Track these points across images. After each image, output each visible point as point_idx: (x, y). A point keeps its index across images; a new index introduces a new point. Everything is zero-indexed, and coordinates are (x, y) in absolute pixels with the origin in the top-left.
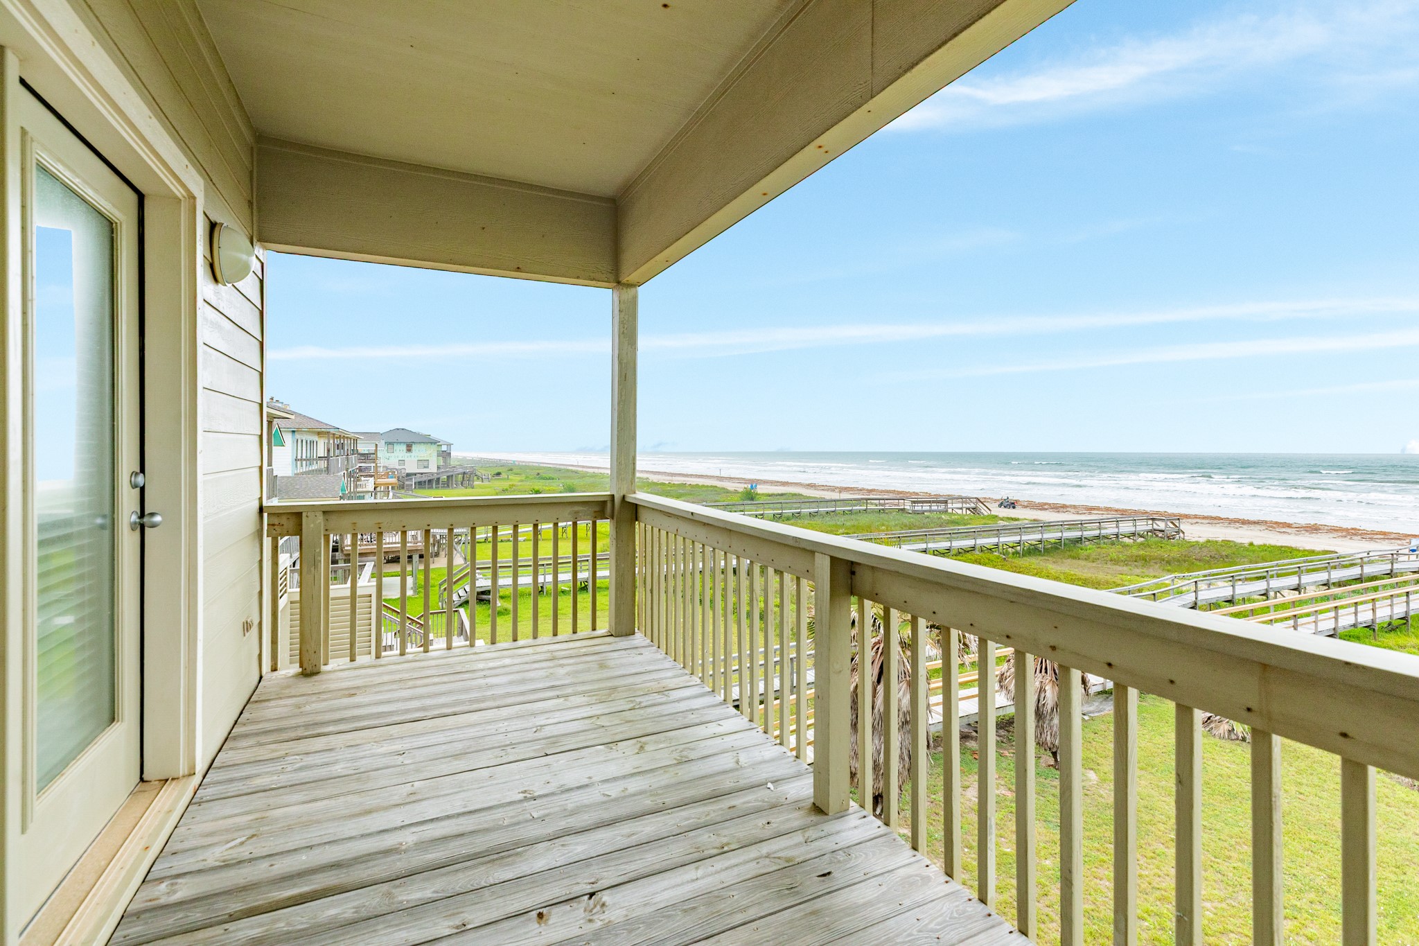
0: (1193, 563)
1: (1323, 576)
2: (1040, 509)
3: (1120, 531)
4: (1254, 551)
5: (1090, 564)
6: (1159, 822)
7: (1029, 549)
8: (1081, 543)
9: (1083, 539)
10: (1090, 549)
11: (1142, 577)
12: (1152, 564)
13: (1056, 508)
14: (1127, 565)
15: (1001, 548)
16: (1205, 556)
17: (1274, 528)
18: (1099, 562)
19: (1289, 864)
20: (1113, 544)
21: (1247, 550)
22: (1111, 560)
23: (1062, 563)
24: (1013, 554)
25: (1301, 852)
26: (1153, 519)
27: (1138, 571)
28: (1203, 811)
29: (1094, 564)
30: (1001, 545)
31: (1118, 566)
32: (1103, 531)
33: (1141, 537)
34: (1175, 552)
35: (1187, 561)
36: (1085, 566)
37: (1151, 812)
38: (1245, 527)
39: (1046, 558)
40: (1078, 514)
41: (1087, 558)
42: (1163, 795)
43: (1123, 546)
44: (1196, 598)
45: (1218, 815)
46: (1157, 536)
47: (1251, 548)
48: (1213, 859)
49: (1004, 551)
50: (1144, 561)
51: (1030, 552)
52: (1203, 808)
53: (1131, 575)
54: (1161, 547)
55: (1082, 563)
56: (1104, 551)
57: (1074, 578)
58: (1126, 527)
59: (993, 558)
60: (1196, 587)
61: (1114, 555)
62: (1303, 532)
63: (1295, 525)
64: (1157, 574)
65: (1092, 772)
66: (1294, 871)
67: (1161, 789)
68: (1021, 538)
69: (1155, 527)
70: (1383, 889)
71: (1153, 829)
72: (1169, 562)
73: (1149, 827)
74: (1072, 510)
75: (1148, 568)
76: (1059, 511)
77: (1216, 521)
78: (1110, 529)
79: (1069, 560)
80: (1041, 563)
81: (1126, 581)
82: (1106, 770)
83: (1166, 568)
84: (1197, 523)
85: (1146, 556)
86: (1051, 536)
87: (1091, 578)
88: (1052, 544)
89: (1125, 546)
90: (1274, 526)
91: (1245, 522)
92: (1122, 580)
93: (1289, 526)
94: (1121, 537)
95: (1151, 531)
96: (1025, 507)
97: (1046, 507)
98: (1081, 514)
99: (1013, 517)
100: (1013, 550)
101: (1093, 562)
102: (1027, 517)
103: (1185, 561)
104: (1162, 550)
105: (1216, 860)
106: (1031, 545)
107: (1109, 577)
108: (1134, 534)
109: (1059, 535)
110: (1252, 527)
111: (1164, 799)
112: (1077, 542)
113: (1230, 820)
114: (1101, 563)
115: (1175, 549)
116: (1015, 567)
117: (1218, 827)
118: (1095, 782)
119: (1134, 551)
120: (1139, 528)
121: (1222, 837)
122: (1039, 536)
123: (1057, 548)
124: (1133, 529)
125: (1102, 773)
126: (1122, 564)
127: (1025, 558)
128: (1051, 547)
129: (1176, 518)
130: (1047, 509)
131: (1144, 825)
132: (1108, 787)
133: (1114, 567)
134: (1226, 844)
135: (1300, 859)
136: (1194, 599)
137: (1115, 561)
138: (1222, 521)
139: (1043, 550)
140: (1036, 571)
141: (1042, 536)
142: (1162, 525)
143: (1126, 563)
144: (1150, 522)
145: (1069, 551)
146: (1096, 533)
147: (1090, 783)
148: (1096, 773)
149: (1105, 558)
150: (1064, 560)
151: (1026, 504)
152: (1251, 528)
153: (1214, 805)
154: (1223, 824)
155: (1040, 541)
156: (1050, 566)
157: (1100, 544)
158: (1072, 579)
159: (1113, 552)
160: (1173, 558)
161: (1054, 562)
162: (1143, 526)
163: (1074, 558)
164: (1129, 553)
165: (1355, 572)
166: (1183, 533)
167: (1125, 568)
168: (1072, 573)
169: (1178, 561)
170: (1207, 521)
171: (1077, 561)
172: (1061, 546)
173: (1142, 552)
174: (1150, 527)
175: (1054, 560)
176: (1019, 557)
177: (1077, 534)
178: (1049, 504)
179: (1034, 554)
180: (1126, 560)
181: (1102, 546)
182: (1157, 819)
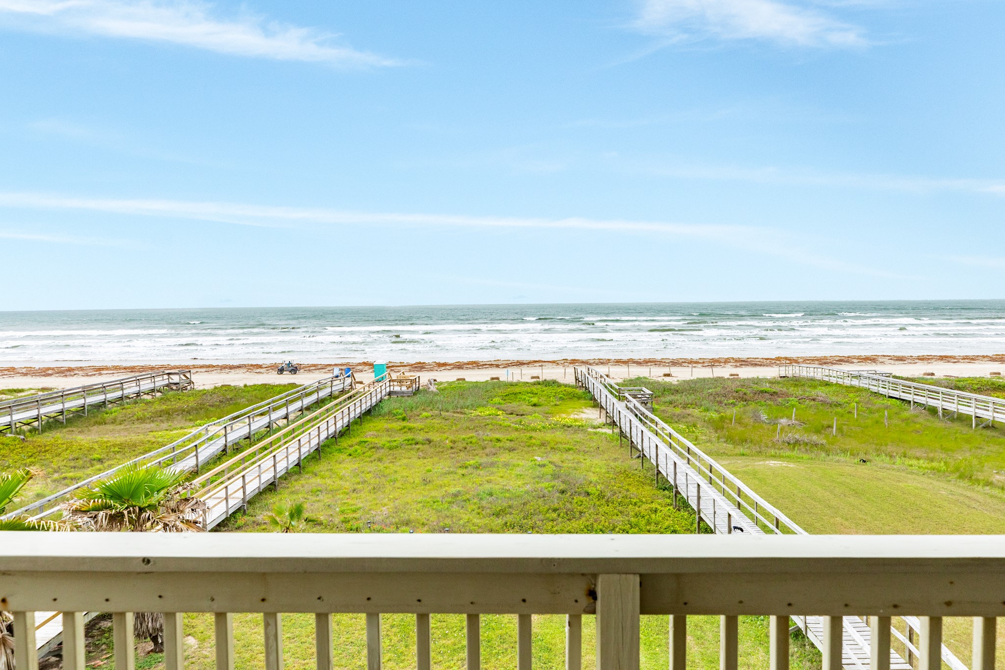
0: (207, 409)
1: (298, 405)
2: (44, 375)
3: (141, 388)
4: (248, 392)
5: (119, 427)
6: (258, 654)
7: (48, 422)
8: (105, 407)
9: (107, 403)
10: (115, 412)
11: (171, 430)
12: (175, 416)
13: (62, 372)
14: (153, 421)
15: (14, 427)
16: (216, 401)
17: (252, 370)
18: (126, 423)
19: (347, 636)
20: (136, 403)
21: (244, 391)
22: (138, 419)
23: (89, 431)
24: (30, 431)
25: (350, 622)
26: (169, 374)
27: (165, 425)
28: (284, 626)
29: (122, 427)
30: (13, 423)
31: (145, 424)
32: (125, 392)
33: (158, 391)
34: (192, 402)
35: (203, 408)
36: (113, 429)
37: (250, 648)
38: (232, 371)
39: (71, 429)
40: (88, 376)
41: (114, 421)
42: (253, 627)
43: (146, 404)
44: (226, 441)
45: (294, 624)
46: (172, 389)
47: (246, 389)
48: (303, 662)
49: (18, 429)
50: (168, 415)
51: (50, 426)
52: (283, 624)
53: (161, 430)
54: (179, 399)
55: (111, 427)
56: (129, 411)
57: (109, 445)
58: (146, 385)
59: (8, 441)
60: (226, 432)
61: (140, 414)
62: (271, 371)
63: (264, 366)
64: (183, 426)
65: (190, 637)
66: (350, 640)
67: (249, 623)
68: (39, 412)
69: (171, 381)
70: (395, 623)
71: (255, 663)
72: (189, 412)
73: (252, 663)
74: (81, 373)
75: (172, 421)
76: (66, 376)
77: (210, 369)
78: (131, 389)
79: (95, 427)
80: (67, 436)
81: (158, 437)
82: (202, 629)
83: (188, 418)
84: (197, 372)
85: (169, 409)
86: (73, 404)
87: (126, 441)
88: (73, 412)
89: (148, 403)
90: (251, 368)
91: (232, 367)
92: (154, 437)
93: (260, 367)
94: (142, 394)
95: (167, 385)
96: (25, 374)
97: (50, 372)
98: (91, 375)
99: (15, 388)
100: (29, 427)
101: (120, 424)
102: (31, 386)
103: (201, 409)
104: (181, 401)
105: (306, 661)
106: (50, 417)
107: (142, 437)
108: (153, 390)
109: (82, 401)
110: (238, 370)
111: (254, 631)
112: (100, 406)
113: (303, 622)
114: (129, 424)
115: (191, 399)
116: (39, 446)
117: (297, 633)
118: (196, 646)
119: (157, 407)
120: (157, 384)
121: (303, 640)
122: (59, 407)
123: (81, 417)
124: (152, 386)
125: (199, 634)
126: (148, 421)
127: (46, 434)
128: (73, 416)
129: (185, 370)
130: (51, 375)
131: (248, 664)
132: (209, 645)
133: (143, 426)
134: (307, 645)
135: (351, 628)
136: (225, 442)
137: (142, 420)
138: (215, 368)
139: (65, 421)
140: (65, 446)
141: (64, 406)
142: (175, 379)
143: (152, 419)
144: (166, 377)
145: (94, 417)
146: (119, 394)
147: (193, 650)
148: (194, 637)
149: (132, 418)
150: (90, 428)
151: (24, 371)
152: (236, 372)
153: (290, 616)
154: (300, 629)
155: (62, 412)
156: (80, 437)
157: (124, 405)
158: (107, 446)
159: (138, 411)
160: (192, 408)
161: (80, 432)
162: (160, 382)
163: (100, 424)
164: (152, 409)
165: (314, 397)
166: (193, 383)
167: (152, 425)
168: (105, 440)
169: (196, 409)
170: (204, 370)
171: (104, 426)
172: (84, 413)
173: (164, 407)
174: (166, 382)
175: (80, 430)
176: (39, 434)
177: (100, 398)
178: (53, 369)
179: (56, 428)
180: (152, 417)
181: (126, 406)
182: (256, 652)
